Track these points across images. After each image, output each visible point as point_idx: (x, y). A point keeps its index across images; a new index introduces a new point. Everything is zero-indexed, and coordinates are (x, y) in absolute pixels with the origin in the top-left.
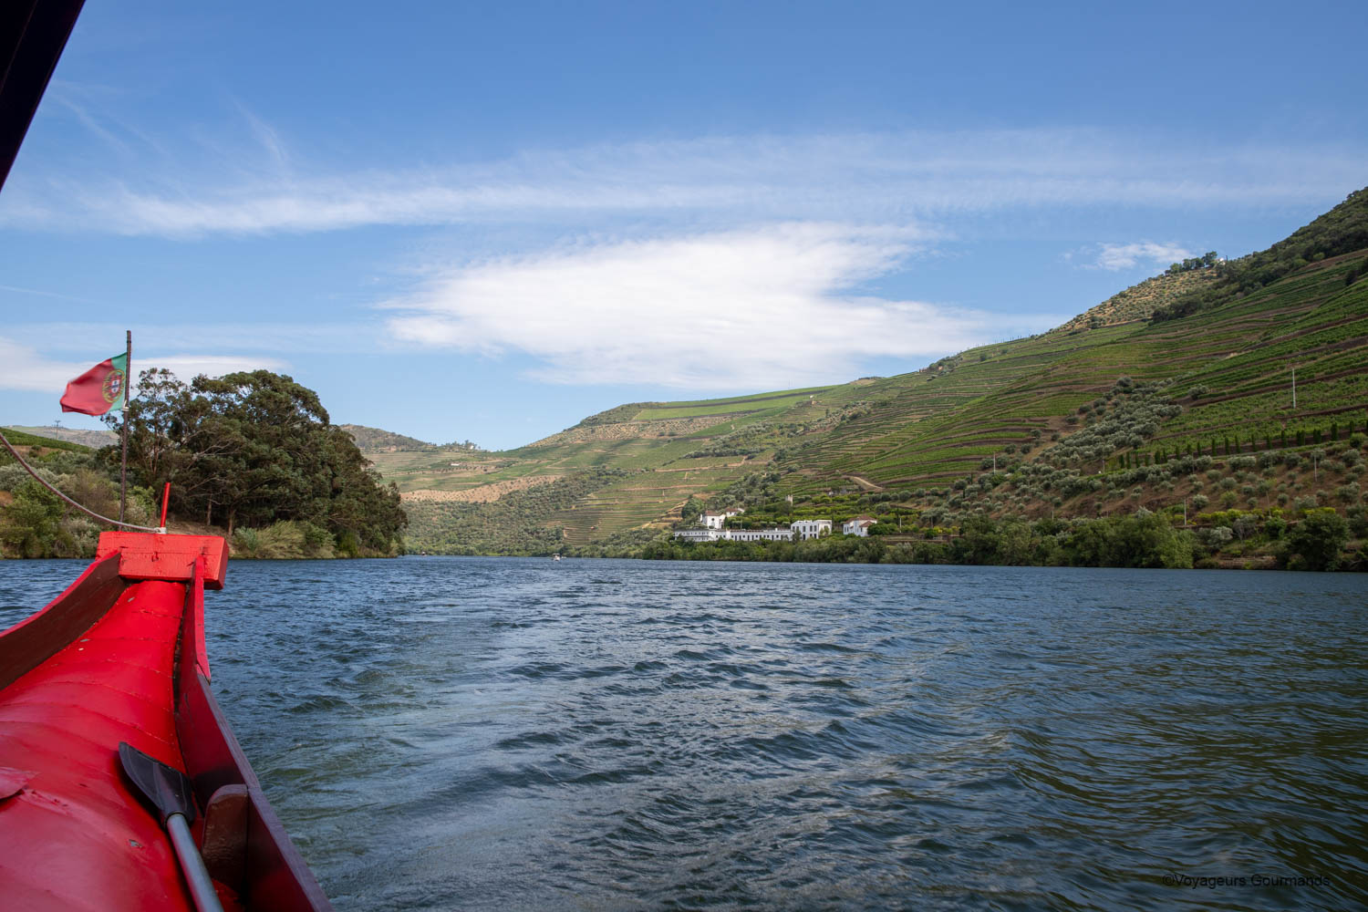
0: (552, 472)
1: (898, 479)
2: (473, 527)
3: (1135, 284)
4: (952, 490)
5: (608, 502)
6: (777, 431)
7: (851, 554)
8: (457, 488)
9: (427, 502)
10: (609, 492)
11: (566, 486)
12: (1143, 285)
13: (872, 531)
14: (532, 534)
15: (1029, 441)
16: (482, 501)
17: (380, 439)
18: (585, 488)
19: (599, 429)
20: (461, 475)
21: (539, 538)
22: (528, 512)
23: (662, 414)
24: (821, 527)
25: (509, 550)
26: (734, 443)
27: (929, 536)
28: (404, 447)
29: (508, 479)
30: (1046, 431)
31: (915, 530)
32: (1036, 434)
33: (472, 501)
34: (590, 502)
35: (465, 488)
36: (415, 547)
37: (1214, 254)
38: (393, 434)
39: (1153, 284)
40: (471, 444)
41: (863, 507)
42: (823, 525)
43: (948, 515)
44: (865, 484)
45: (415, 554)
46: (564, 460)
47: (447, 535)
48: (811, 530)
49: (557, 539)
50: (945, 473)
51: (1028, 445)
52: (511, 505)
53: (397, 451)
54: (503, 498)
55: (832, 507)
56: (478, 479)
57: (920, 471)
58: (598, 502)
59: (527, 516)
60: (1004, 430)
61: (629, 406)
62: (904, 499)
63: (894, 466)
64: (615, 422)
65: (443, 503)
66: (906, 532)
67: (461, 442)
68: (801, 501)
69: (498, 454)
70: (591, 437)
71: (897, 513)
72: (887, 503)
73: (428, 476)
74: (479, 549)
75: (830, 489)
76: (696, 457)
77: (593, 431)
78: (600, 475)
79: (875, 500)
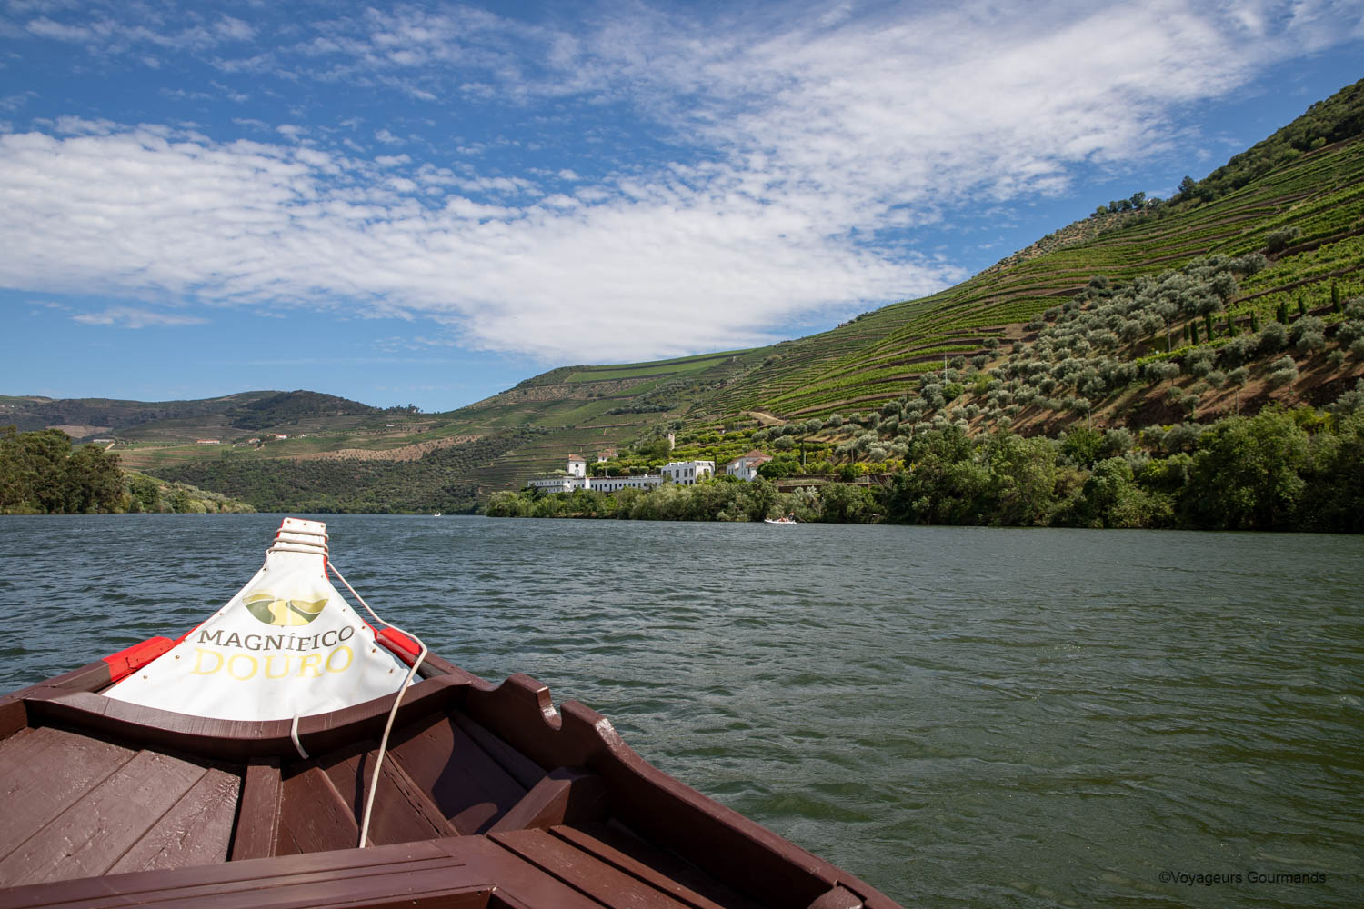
0: (480, 431)
1: (807, 409)
2: (391, 485)
3: (1061, 228)
4: (879, 416)
5: (525, 459)
6: (697, 388)
7: (724, 507)
8: (386, 447)
9: (350, 461)
10: (528, 448)
11: (489, 444)
12: (1070, 228)
13: (766, 472)
14: (448, 491)
15: (984, 353)
16: (407, 460)
17: (328, 404)
18: (508, 445)
19: (531, 391)
20: (396, 436)
21: (455, 496)
22: (449, 470)
23: (592, 376)
24: (699, 470)
25: (424, 508)
26: (655, 400)
27: (847, 477)
28: (350, 411)
29: (436, 439)
30: (1003, 342)
31: (826, 469)
32: (991, 345)
33: (397, 460)
34: (508, 460)
35: (395, 447)
36: (330, 505)
37: (1142, 194)
38: (341, 399)
39: (1080, 226)
40: (414, 408)
41: (758, 443)
42: (703, 467)
43: (878, 447)
44: (765, 418)
45: (331, 512)
46: (494, 420)
47: (365, 493)
48: (686, 475)
49: (473, 496)
50: (869, 397)
51: (982, 357)
52: (433, 463)
53: (344, 415)
54: (425, 455)
55: (721, 446)
56: (408, 439)
57: (837, 397)
58: (516, 459)
59: (448, 474)
60: (947, 344)
61: (562, 369)
62: (813, 430)
63: (804, 395)
64: (547, 385)
65: (368, 462)
66: (814, 473)
67: (405, 406)
68: (686, 441)
69: (434, 416)
70: (524, 399)
71: (801, 449)
72: (791, 437)
73: (364, 437)
74: (395, 507)
75: (722, 427)
76: (617, 413)
77: (525, 393)
78: (523, 433)
79: (774, 435)
